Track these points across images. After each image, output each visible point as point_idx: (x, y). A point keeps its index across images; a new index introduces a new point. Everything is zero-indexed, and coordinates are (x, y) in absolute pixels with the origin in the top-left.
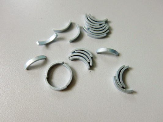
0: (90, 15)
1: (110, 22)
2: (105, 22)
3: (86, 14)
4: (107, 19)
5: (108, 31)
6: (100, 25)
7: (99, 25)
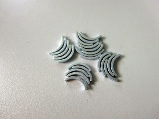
0: (81, 32)
1: (104, 38)
2: (98, 40)
3: (77, 32)
4: (100, 36)
5: (103, 50)
6: (94, 44)
7: (92, 44)
